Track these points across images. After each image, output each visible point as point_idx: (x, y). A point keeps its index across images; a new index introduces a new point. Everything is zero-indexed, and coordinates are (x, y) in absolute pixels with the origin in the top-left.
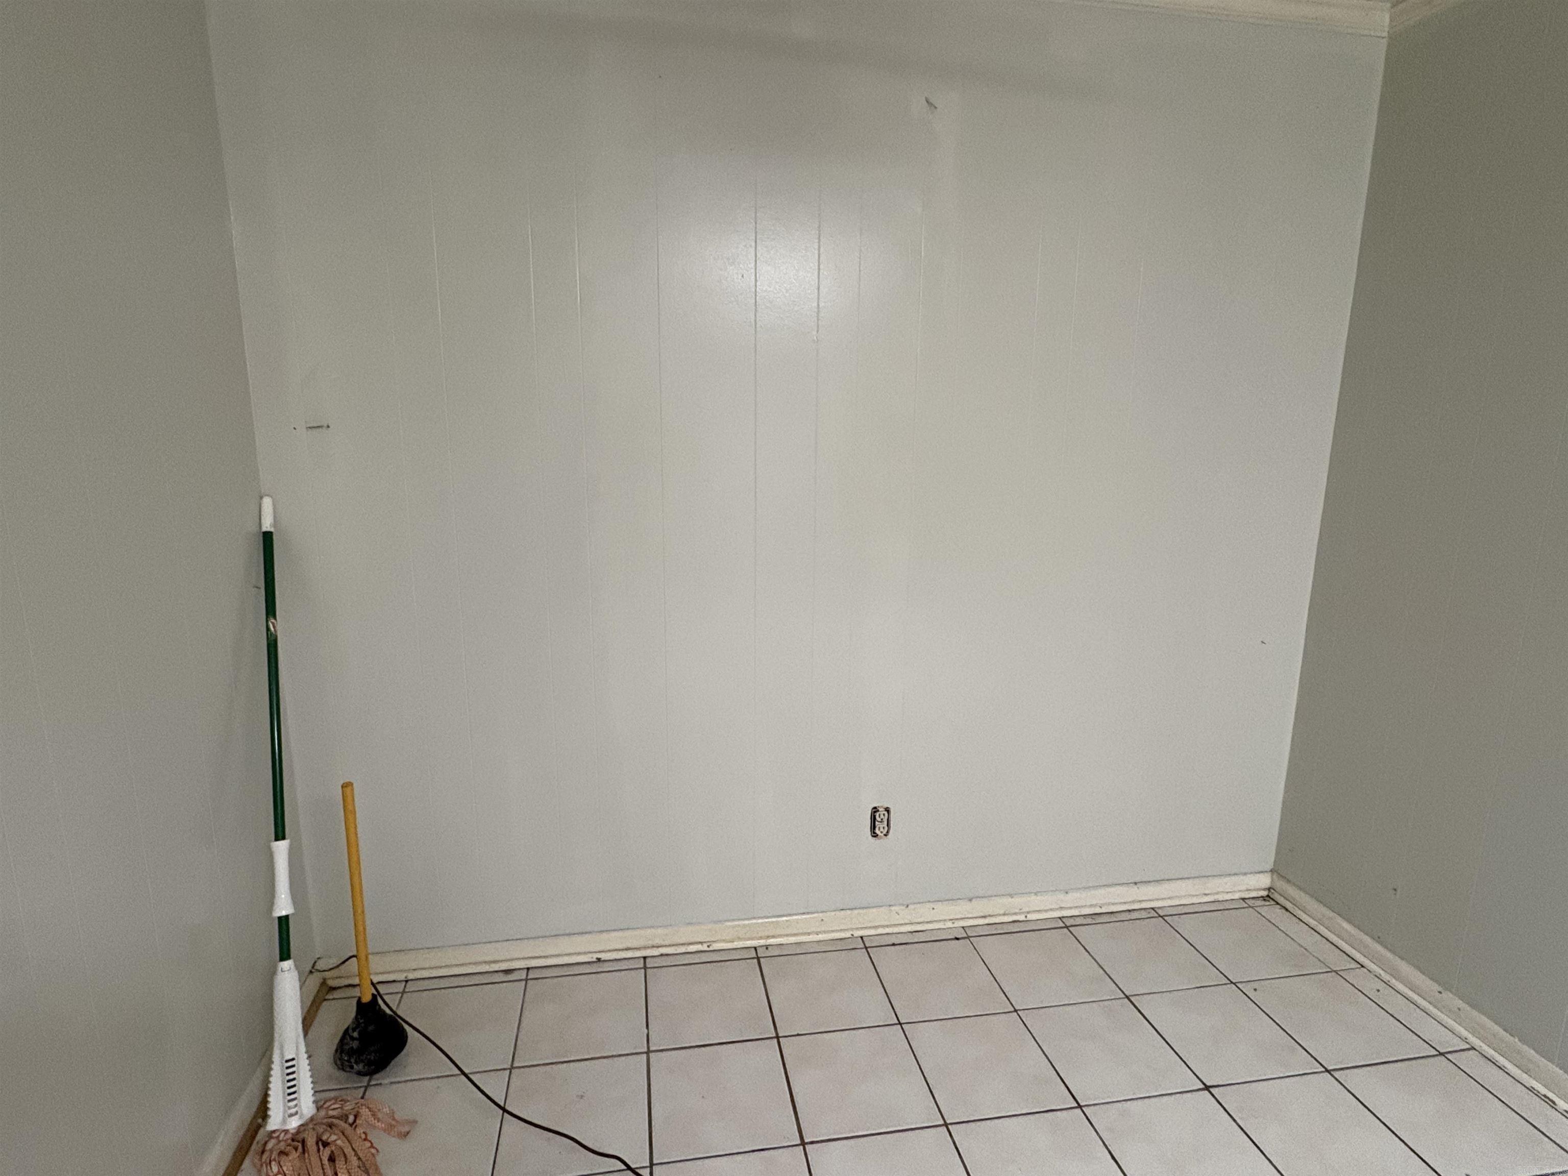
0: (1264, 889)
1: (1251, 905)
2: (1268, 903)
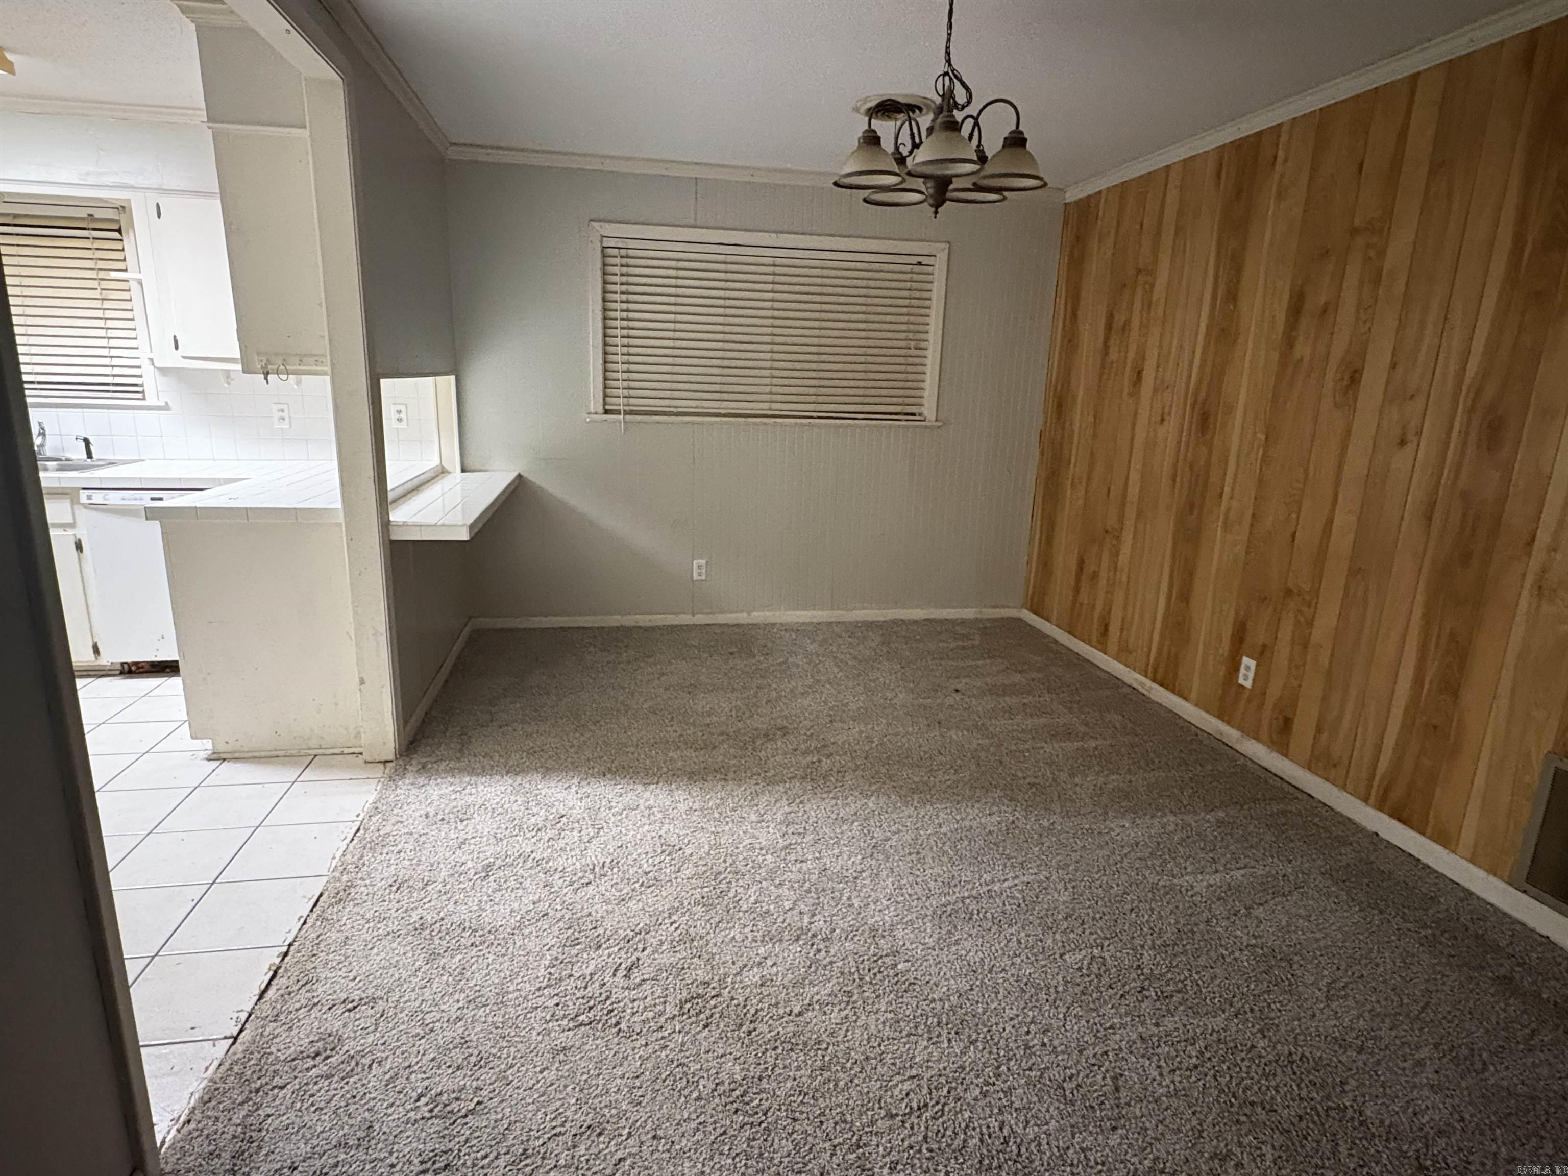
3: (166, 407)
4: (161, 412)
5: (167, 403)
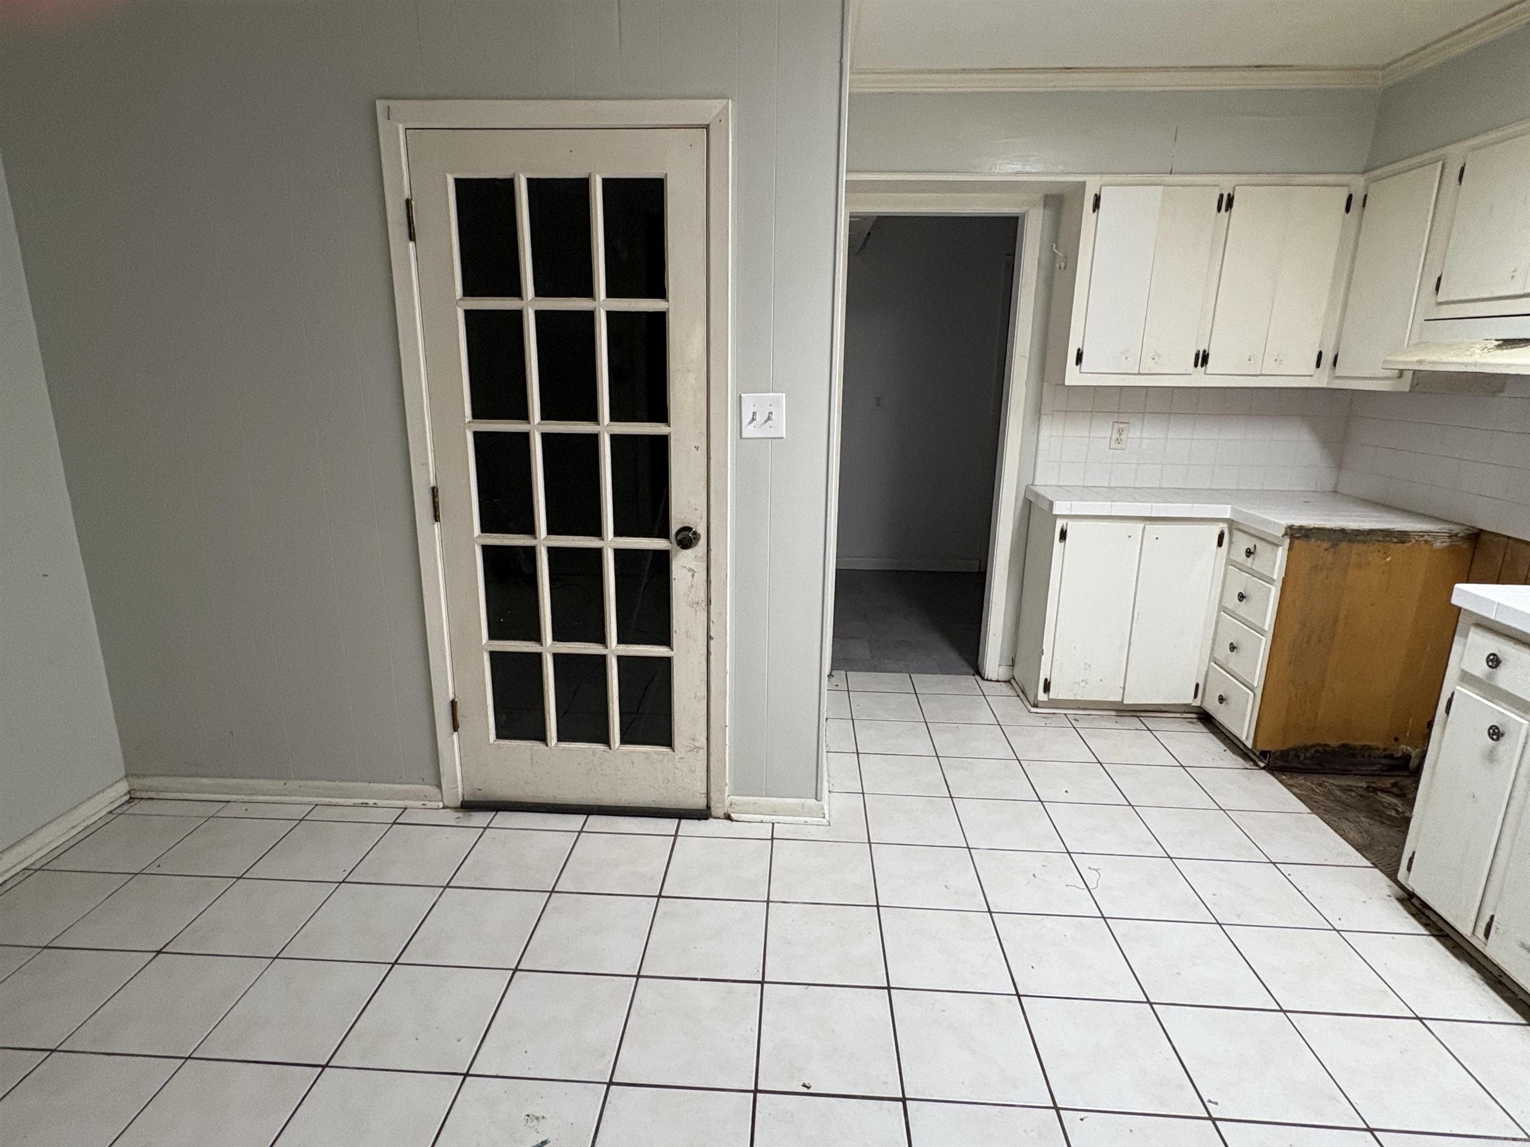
0: (126, 794)
1: (119, 813)
2: (133, 804)
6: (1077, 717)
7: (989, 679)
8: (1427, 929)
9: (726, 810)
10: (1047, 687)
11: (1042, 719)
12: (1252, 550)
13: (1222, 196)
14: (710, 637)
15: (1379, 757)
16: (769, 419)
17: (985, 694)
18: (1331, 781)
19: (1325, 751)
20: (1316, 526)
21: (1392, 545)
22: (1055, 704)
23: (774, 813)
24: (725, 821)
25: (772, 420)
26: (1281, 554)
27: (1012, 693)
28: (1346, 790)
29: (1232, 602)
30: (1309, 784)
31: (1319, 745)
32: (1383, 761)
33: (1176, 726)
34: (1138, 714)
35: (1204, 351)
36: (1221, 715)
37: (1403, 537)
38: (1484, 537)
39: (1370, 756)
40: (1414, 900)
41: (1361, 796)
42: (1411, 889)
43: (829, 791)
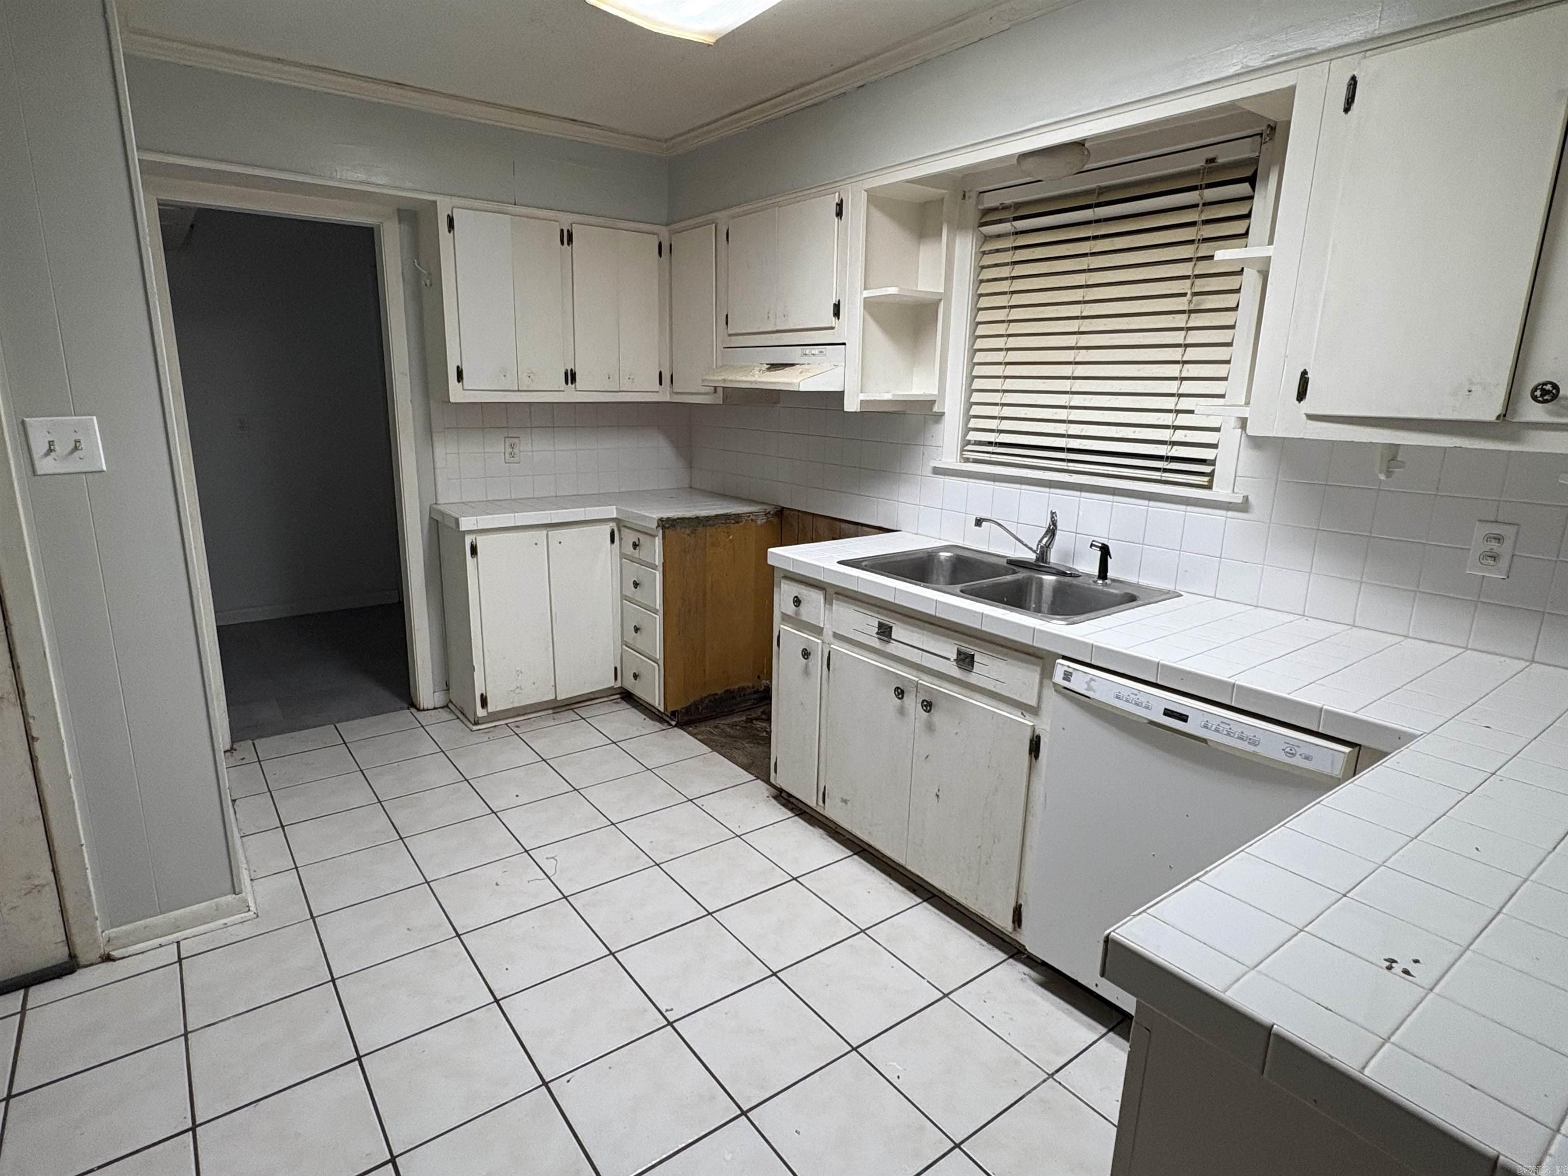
3: (1244, 507)
4: (1230, 514)
5: (1246, 499)
6: (517, 724)
7: (425, 708)
8: (793, 812)
9: (102, 951)
10: (484, 702)
11: (483, 735)
12: (637, 543)
13: (562, 231)
14: (33, 738)
15: (750, 694)
16: (76, 448)
17: (424, 725)
18: (724, 723)
19: (715, 699)
20: (679, 516)
21: (732, 526)
22: (495, 717)
23: (178, 929)
24: (104, 965)
25: (82, 449)
26: (658, 541)
27: (451, 717)
28: (732, 726)
29: (630, 590)
30: (708, 729)
31: (709, 695)
32: (755, 696)
33: (605, 709)
34: (573, 707)
35: (572, 370)
36: (638, 690)
37: (737, 518)
38: (786, 513)
39: (744, 695)
40: (784, 795)
41: (743, 727)
42: (779, 786)
43: (251, 880)
